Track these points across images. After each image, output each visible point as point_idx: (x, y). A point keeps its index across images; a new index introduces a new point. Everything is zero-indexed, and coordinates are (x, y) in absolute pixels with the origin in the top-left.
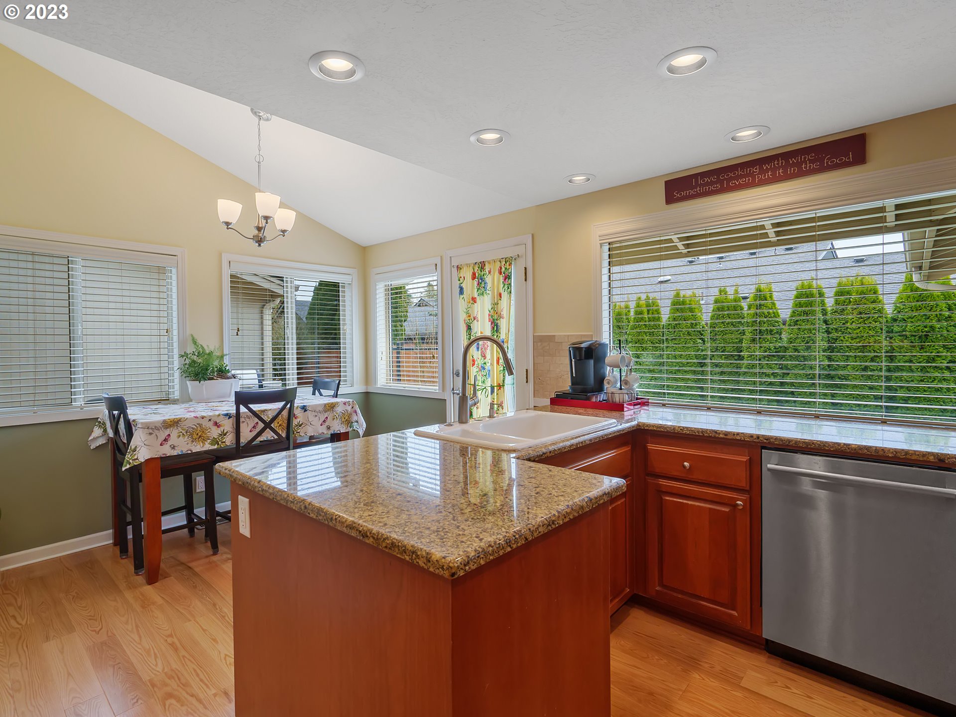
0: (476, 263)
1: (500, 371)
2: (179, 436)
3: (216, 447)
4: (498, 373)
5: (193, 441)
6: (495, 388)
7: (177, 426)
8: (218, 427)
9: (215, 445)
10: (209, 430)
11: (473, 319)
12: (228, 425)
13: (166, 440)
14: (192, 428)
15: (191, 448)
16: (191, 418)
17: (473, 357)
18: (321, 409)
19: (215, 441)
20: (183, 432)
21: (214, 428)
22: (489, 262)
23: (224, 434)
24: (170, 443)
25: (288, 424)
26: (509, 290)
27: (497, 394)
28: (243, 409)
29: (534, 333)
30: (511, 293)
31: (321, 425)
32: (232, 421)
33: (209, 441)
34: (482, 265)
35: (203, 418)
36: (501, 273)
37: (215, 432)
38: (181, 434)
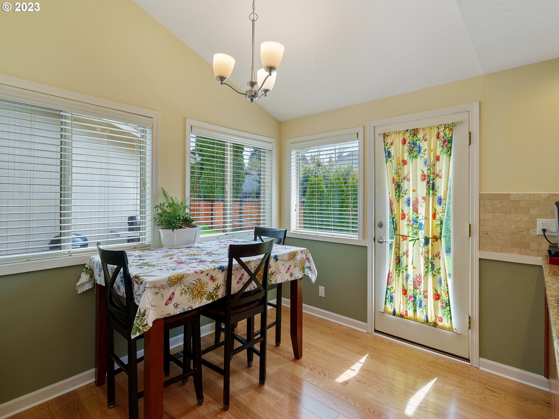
0: (407, 130)
1: (438, 224)
2: (182, 294)
3: (211, 301)
4: (434, 226)
5: (193, 298)
6: (430, 240)
7: (180, 283)
8: (214, 281)
9: (210, 300)
10: (206, 285)
11: (403, 179)
12: (221, 278)
13: (170, 299)
14: (193, 284)
15: (191, 305)
16: (192, 274)
17: (403, 212)
18: (286, 257)
19: (210, 296)
20: (185, 288)
21: (210, 282)
22: (423, 129)
23: (217, 288)
24: (174, 301)
25: (264, 274)
26: (449, 153)
27: (432, 245)
28: (235, 262)
29: (479, 192)
30: (450, 155)
31: (286, 273)
32: (224, 274)
33: (206, 296)
34: (415, 132)
35: (202, 273)
36: (438, 137)
37: (210, 287)
38: (183, 291)
